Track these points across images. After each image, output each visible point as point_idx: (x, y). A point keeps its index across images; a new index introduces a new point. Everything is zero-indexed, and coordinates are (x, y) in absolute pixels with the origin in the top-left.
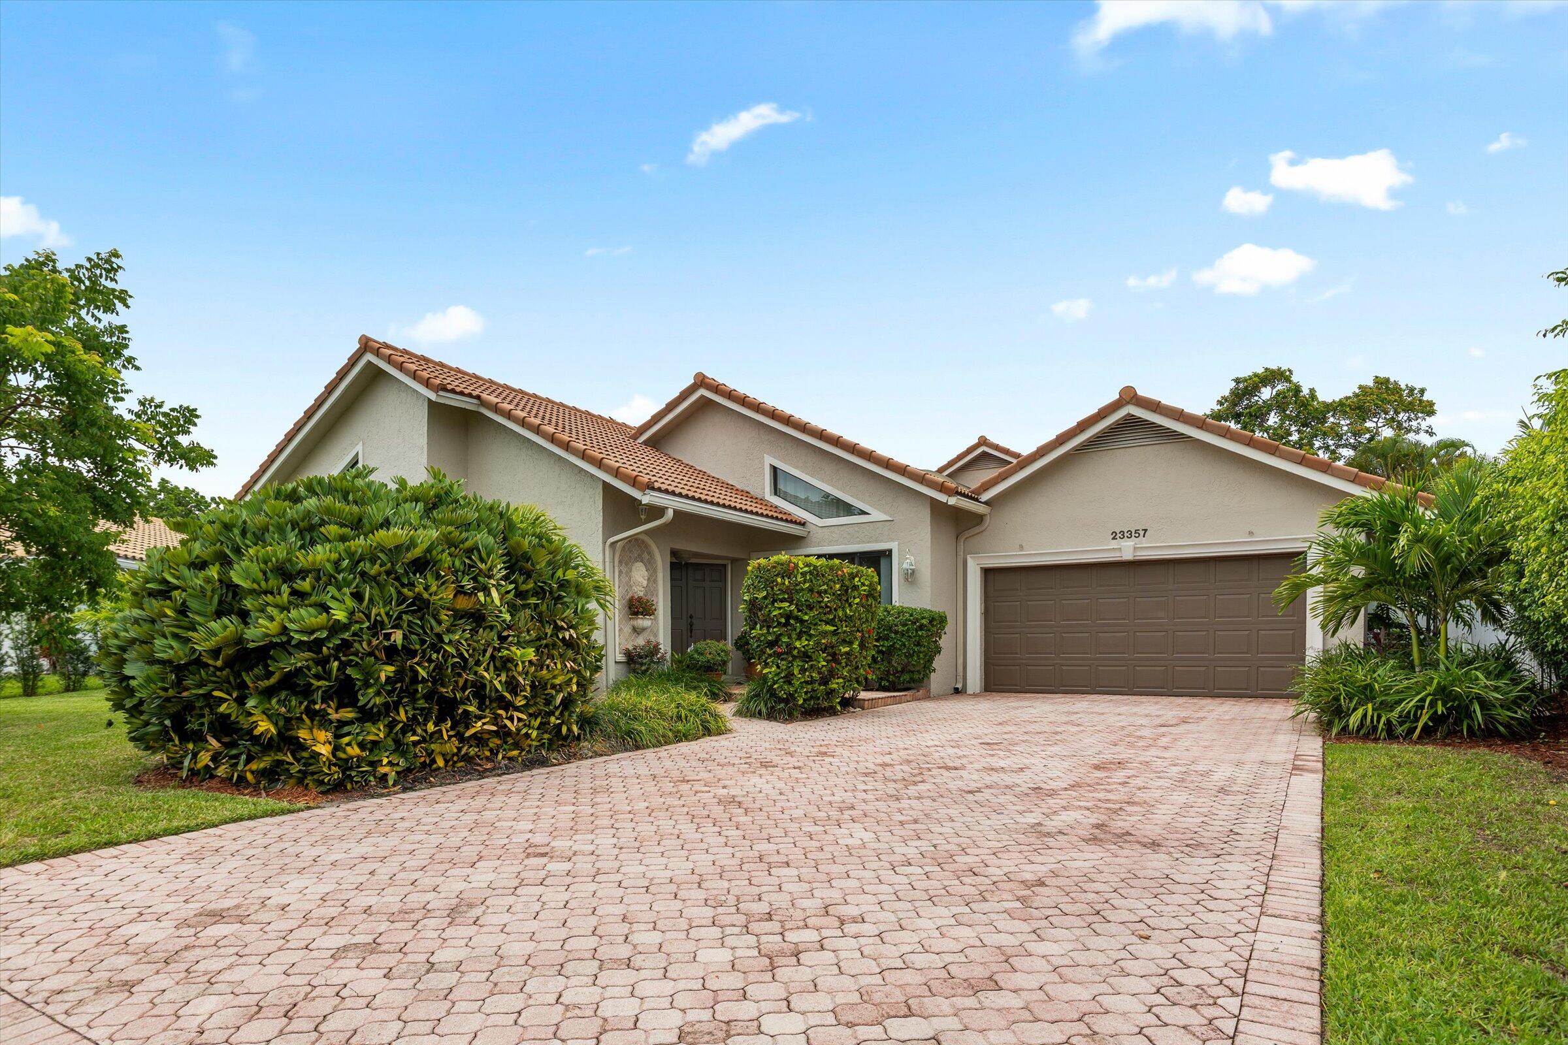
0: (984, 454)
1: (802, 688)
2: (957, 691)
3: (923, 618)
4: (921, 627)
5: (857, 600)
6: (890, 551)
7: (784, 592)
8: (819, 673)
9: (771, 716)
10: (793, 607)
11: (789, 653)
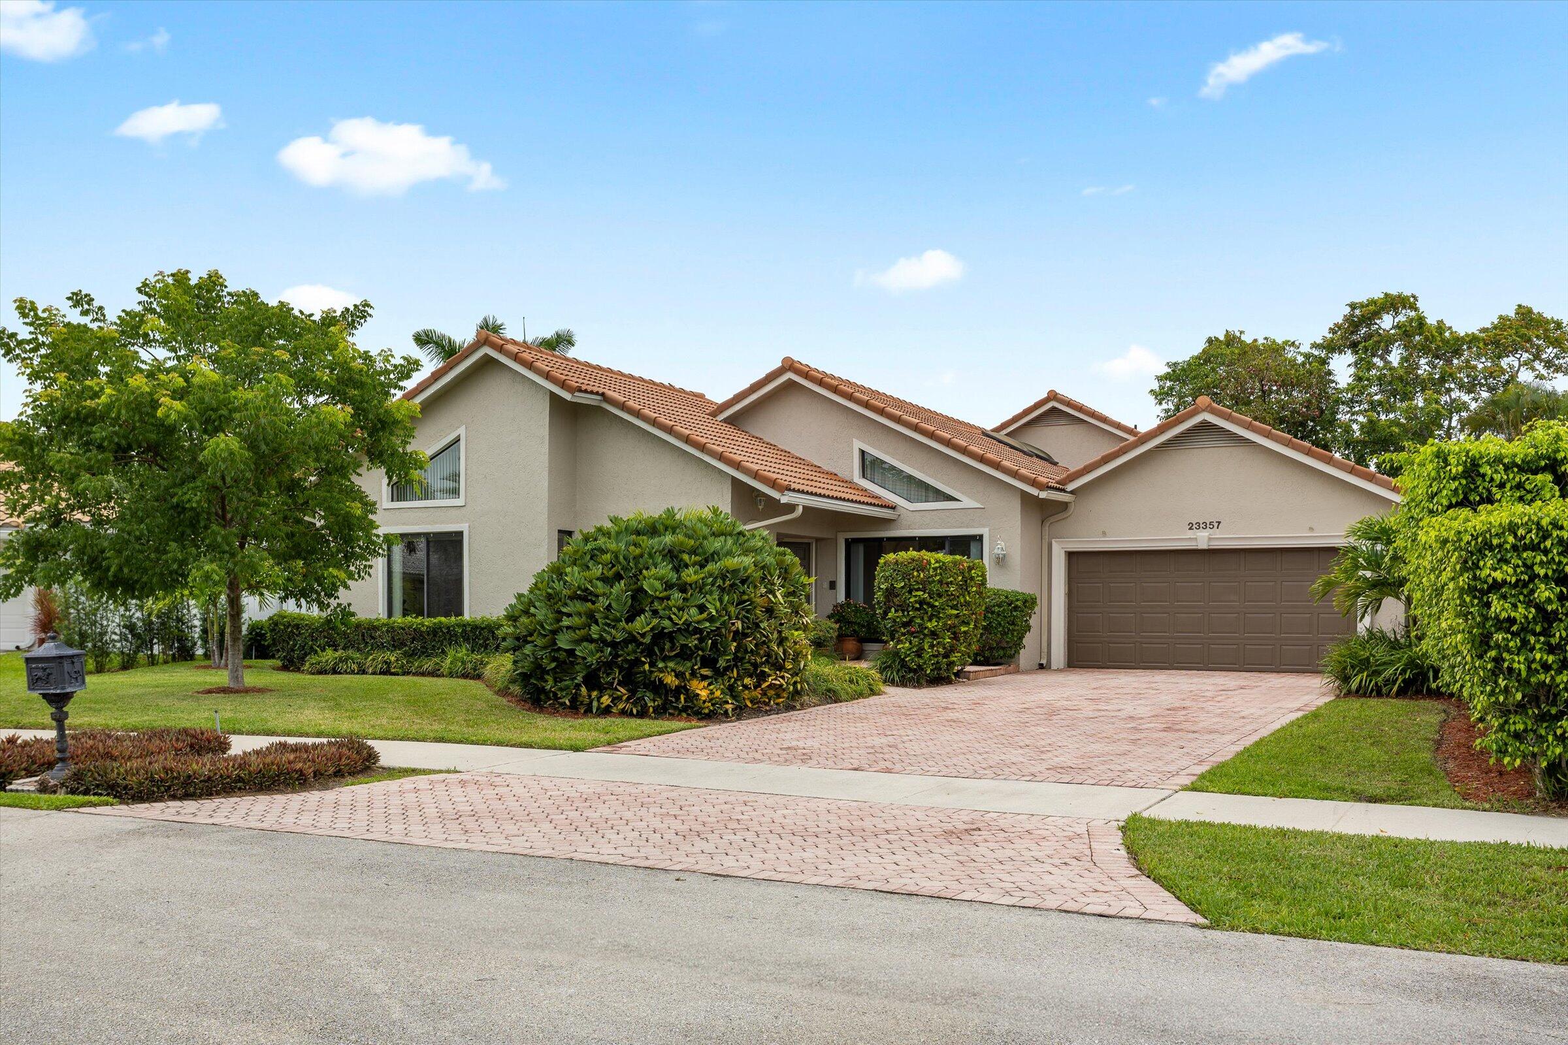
0: (1054, 409)
1: (931, 660)
2: (1041, 666)
3: (1017, 600)
4: (1016, 608)
5: (974, 589)
6: (981, 536)
7: (918, 583)
8: (944, 648)
9: (903, 683)
10: (926, 595)
11: (921, 632)
